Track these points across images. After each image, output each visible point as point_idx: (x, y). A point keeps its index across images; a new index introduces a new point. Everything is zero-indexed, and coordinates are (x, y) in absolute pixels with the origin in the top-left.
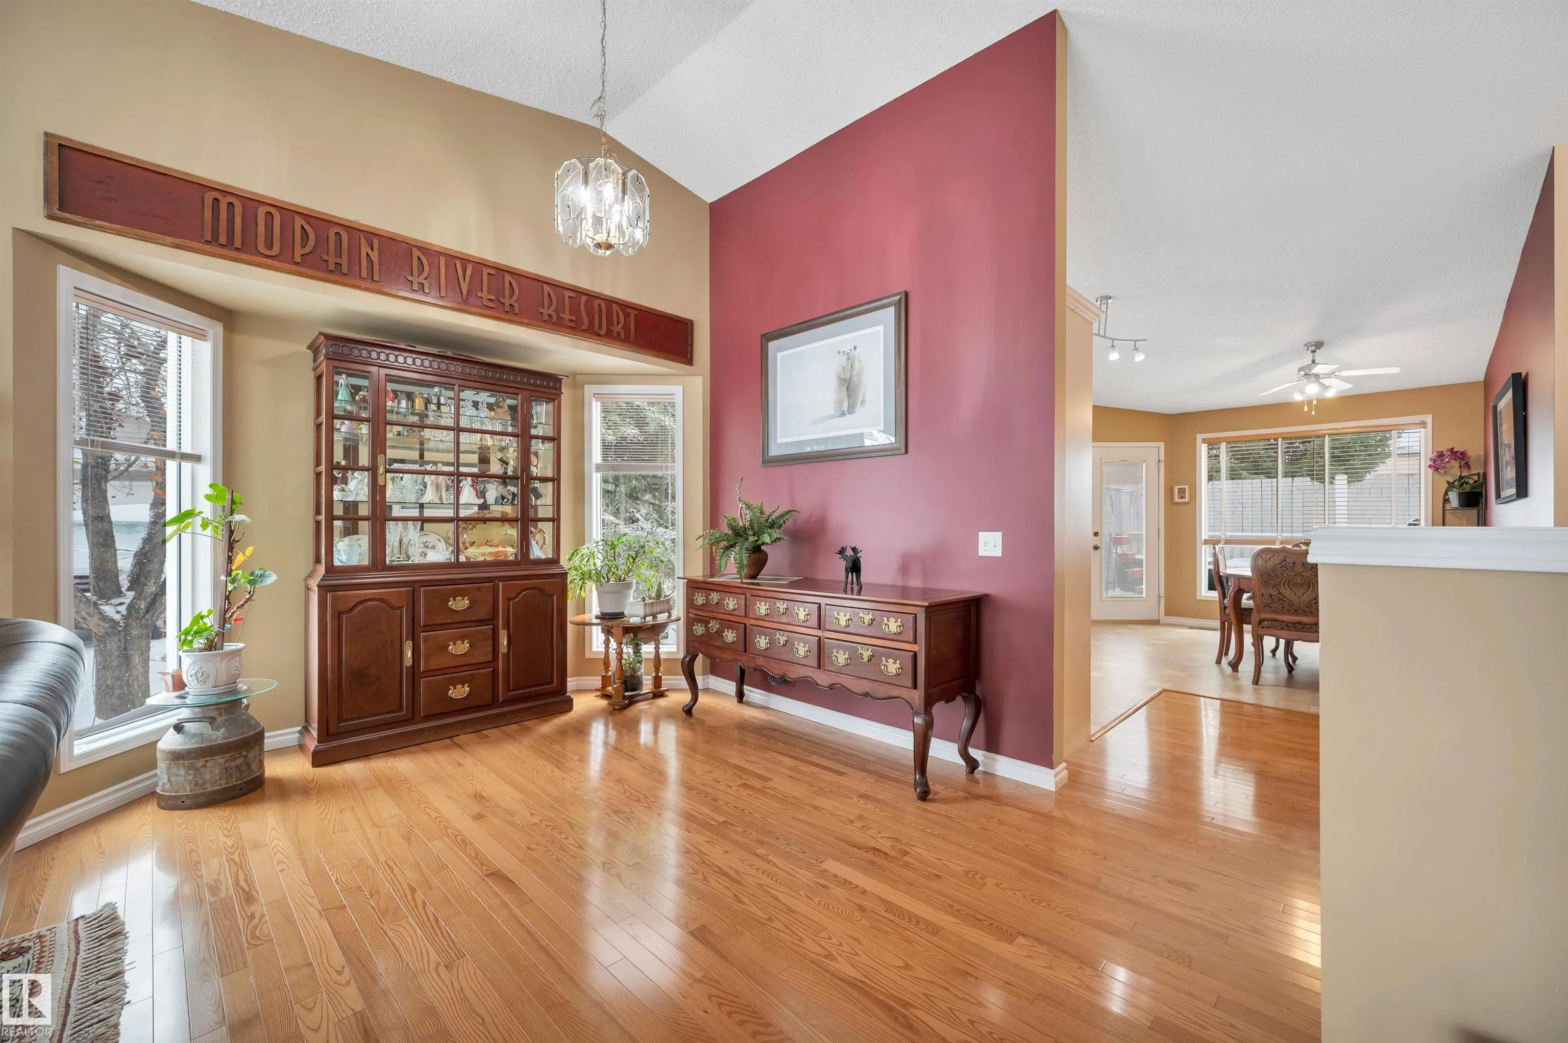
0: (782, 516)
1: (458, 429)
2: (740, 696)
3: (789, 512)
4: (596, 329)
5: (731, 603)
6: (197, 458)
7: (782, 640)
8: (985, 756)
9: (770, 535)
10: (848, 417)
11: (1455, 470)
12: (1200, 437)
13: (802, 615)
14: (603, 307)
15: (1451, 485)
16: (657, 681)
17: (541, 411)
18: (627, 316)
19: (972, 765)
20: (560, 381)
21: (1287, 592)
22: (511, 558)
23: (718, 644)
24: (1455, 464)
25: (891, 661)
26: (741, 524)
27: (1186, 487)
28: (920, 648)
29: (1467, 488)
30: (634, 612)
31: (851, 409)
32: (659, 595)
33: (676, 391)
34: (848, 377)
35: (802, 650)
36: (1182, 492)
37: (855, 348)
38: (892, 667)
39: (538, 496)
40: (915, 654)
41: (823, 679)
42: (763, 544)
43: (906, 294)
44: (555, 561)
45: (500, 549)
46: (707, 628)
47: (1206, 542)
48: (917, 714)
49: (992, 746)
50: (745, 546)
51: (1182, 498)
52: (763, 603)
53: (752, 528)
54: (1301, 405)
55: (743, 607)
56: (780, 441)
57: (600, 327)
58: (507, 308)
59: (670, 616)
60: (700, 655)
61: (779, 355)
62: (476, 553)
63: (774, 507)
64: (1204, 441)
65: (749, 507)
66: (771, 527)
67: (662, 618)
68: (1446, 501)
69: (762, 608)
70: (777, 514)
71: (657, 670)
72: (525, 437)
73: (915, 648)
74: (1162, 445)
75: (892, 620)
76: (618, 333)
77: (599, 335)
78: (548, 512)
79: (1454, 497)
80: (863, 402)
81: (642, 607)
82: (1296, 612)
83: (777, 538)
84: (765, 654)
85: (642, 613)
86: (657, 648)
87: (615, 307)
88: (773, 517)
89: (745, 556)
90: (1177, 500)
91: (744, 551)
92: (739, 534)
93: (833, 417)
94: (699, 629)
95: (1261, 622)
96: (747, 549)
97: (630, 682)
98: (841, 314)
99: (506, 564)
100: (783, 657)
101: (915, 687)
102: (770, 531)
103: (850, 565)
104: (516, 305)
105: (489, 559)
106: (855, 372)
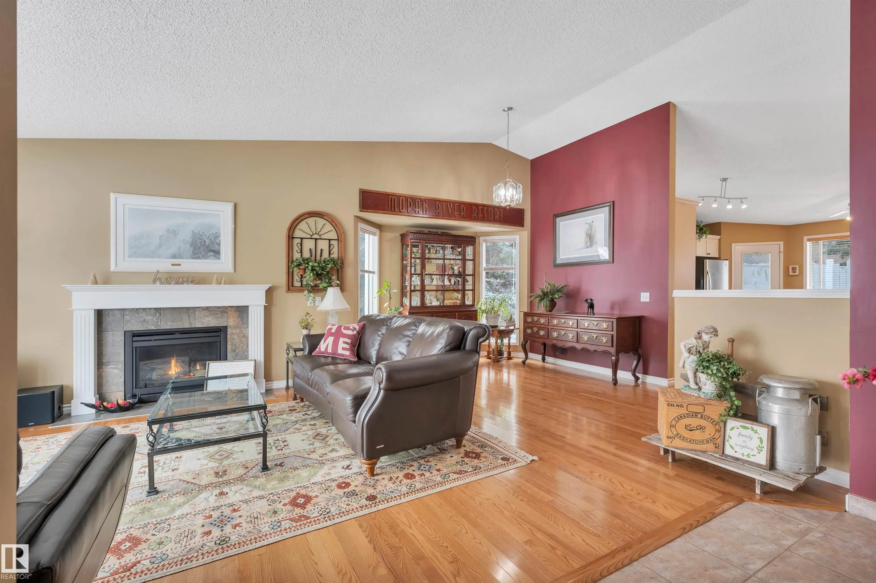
0: (562, 287)
1: (444, 259)
2: (544, 360)
3: (565, 286)
4: (490, 218)
5: (542, 321)
6: (373, 273)
7: (563, 333)
8: (642, 376)
9: (558, 295)
10: (590, 248)
12: (805, 238)
13: (571, 324)
14: (492, 210)
16: (509, 353)
17: (469, 250)
18: (500, 211)
19: (637, 379)
20: (475, 238)
22: (459, 304)
23: (537, 336)
25: (604, 338)
26: (546, 291)
27: (797, 266)
28: (614, 333)
30: (502, 325)
31: (591, 246)
32: (511, 319)
33: (517, 237)
34: (590, 233)
35: (571, 336)
36: (794, 269)
37: (593, 222)
38: (604, 340)
39: (468, 281)
40: (613, 335)
41: (579, 346)
42: (555, 298)
43: (613, 202)
44: (473, 306)
45: (455, 301)
46: (532, 330)
48: (613, 356)
49: (646, 372)
50: (548, 299)
51: (795, 272)
52: (555, 320)
53: (550, 292)
55: (547, 322)
56: (561, 257)
57: (491, 218)
58: (462, 216)
59: (515, 328)
60: (529, 341)
61: (561, 223)
62: (447, 302)
63: (559, 284)
64: (809, 240)
65: (549, 284)
66: (558, 292)
67: (512, 328)
69: (555, 322)
70: (560, 287)
71: (509, 349)
72: (464, 260)
73: (612, 333)
74: (782, 243)
75: (604, 324)
76: (497, 219)
77: (490, 221)
78: (471, 287)
81: (506, 323)
83: (561, 296)
84: (556, 339)
85: (505, 325)
86: (509, 340)
87: (496, 209)
88: (559, 288)
89: (548, 303)
90: (791, 274)
91: (548, 301)
92: (545, 295)
93: (583, 248)
94: (529, 331)
96: (549, 300)
97: (500, 353)
98: (587, 209)
99: (457, 306)
100: (564, 339)
101: (612, 346)
102: (558, 293)
103: (590, 305)
104: (465, 215)
105: (452, 304)
106: (592, 231)
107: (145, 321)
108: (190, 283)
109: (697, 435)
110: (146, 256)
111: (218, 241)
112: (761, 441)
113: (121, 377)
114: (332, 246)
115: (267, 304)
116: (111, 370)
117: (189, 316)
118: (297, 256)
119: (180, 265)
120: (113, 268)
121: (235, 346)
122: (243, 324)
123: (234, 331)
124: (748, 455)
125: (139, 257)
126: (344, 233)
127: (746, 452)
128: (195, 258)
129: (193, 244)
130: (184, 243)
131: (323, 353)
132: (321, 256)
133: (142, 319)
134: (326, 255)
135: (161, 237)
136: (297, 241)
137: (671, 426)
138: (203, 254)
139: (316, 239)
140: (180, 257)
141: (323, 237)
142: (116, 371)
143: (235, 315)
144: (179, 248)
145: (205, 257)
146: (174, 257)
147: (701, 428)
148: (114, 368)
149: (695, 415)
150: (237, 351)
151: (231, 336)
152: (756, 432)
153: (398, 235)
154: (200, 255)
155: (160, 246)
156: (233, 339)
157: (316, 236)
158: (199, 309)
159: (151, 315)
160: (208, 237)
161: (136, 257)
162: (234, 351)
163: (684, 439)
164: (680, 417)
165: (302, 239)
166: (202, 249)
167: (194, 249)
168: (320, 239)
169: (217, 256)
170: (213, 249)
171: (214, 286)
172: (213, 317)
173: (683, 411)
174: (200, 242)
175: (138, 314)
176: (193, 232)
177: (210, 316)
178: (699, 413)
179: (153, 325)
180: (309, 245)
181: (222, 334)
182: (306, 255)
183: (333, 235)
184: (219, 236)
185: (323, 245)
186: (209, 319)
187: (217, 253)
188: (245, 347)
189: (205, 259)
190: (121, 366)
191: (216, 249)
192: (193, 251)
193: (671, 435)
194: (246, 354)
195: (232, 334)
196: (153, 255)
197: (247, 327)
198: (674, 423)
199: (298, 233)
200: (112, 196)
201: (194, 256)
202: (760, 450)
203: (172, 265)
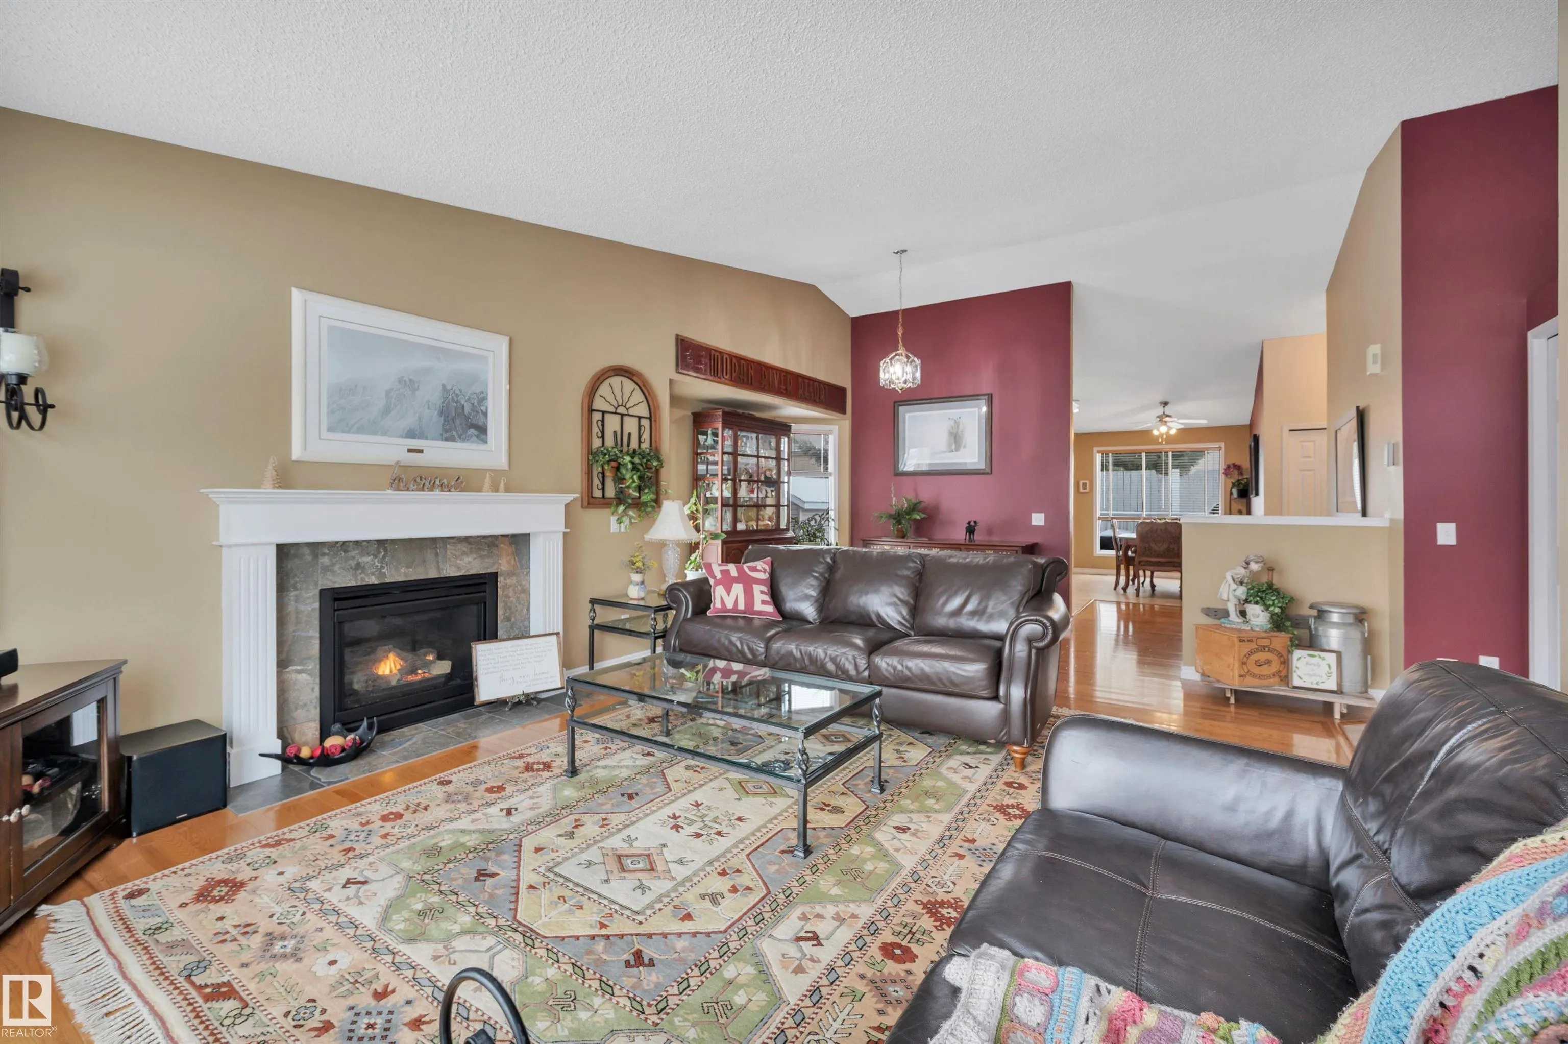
1: (758, 457)
10: (955, 453)
11: (1236, 477)
12: (1095, 449)
14: (818, 386)
15: (1234, 485)
17: (784, 443)
18: (825, 390)
20: (788, 426)
21: (1153, 546)
24: (1236, 472)
29: (1241, 487)
31: (957, 449)
33: (835, 428)
34: (955, 431)
36: (1084, 485)
37: (960, 418)
39: (782, 493)
43: (992, 395)
44: (787, 530)
45: (767, 522)
47: (1100, 518)
54: (1157, 438)
56: (907, 463)
57: (817, 398)
61: (907, 414)
64: (1099, 452)
68: (1231, 494)
70: (914, 503)
72: (778, 459)
76: (822, 400)
77: (817, 402)
78: (785, 502)
79: (1235, 491)
80: (964, 447)
82: (1158, 556)
87: (821, 385)
90: (1081, 490)
93: (946, 452)
95: (1140, 562)
98: (950, 400)
99: (770, 531)
106: (959, 431)
107: (358, 566)
108: (453, 489)
109: (1266, 670)
110: (361, 430)
111: (483, 408)
112: (1329, 666)
113: (313, 689)
114: (642, 429)
115: (568, 530)
116: (294, 676)
117: (437, 555)
118: (597, 443)
119: (421, 451)
120: (297, 453)
121: (510, 609)
122: (522, 568)
123: (509, 581)
124: (1317, 684)
125: (348, 432)
126: (658, 407)
127: (1315, 680)
128: (447, 440)
129: (443, 412)
130: (429, 408)
131: (729, 611)
132: (628, 445)
133: (353, 563)
134: (634, 444)
135: (388, 393)
136: (597, 416)
137: (1244, 663)
138: (461, 432)
139: (622, 415)
140: (422, 436)
141: (631, 412)
142: (304, 676)
143: (510, 550)
144: (420, 418)
145: (463, 438)
146: (411, 434)
147: (1268, 662)
148: (299, 672)
149: (1263, 649)
150: (513, 619)
151: (503, 591)
152: (1323, 659)
153: (689, 413)
154: (455, 433)
155: (387, 411)
156: (507, 596)
157: (621, 410)
158: (452, 541)
159: (369, 554)
160: (469, 399)
161: (343, 432)
162: (508, 619)
163: (1254, 676)
164: (1251, 653)
165: (604, 413)
166: (458, 422)
167: (445, 421)
168: (628, 415)
169: (483, 437)
170: (474, 422)
171: (486, 495)
172: (475, 556)
173: (1253, 646)
174: (456, 408)
175: (346, 551)
176: (444, 386)
177: (471, 552)
178: (1265, 646)
179: (373, 574)
180: (612, 424)
181: (488, 588)
182: (609, 442)
183: (643, 410)
184: (485, 399)
185: (631, 426)
186: (470, 559)
187: (482, 431)
188: (525, 610)
189: (464, 440)
190: (314, 666)
191: (480, 424)
192: (443, 425)
193: (1243, 673)
194: (526, 623)
195: (505, 587)
196: (373, 428)
197: (528, 573)
198: (1245, 659)
199: (599, 404)
200: (297, 296)
201: (445, 436)
202: (1329, 675)
203: (410, 451)
